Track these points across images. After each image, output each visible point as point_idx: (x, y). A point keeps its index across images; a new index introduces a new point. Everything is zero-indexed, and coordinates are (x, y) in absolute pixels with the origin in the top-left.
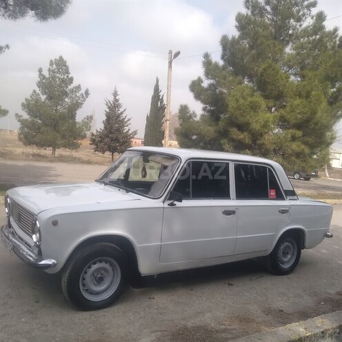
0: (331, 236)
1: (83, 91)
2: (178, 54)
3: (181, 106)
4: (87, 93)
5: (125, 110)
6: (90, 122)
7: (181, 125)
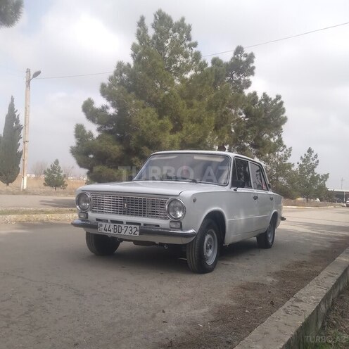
3: (77, 125)
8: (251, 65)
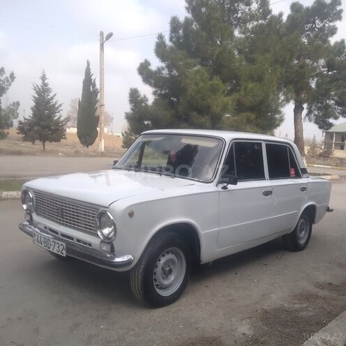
0: (332, 210)
1: (7, 74)
2: (110, 35)
3: (131, 90)
4: (12, 76)
5: (55, 95)
6: (17, 108)
7: (132, 109)
8: (338, 8)
